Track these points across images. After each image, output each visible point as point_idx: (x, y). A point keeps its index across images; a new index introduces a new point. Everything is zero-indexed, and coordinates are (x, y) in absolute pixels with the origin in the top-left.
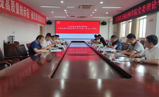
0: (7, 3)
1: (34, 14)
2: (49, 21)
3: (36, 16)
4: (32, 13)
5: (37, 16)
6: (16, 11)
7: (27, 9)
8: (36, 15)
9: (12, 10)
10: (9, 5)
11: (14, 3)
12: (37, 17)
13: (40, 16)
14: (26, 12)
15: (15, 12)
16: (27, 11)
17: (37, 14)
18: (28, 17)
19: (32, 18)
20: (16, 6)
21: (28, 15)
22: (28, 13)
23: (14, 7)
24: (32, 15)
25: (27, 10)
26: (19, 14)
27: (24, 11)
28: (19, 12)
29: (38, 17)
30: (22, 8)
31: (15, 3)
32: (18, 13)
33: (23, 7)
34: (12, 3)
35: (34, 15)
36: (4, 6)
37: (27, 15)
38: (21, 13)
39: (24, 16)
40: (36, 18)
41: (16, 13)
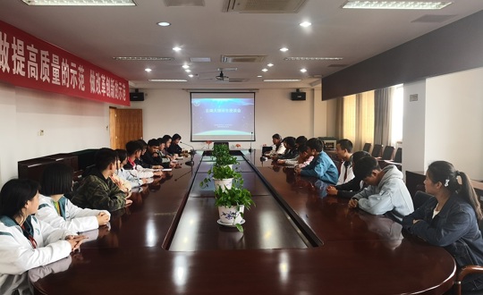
0: (31, 59)
1: (96, 79)
2: (137, 90)
3: (101, 82)
4: (92, 76)
5: (105, 82)
6: (51, 77)
7: (78, 66)
8: (101, 79)
9: (43, 76)
10: (36, 65)
11: (47, 57)
12: (103, 84)
13: (113, 81)
14: (77, 76)
15: (49, 80)
16: (78, 72)
17: (103, 77)
18: (83, 89)
19: (93, 89)
20: (52, 65)
21: (82, 82)
22: (82, 76)
23: (48, 66)
24: (92, 82)
25: (79, 69)
26: (59, 84)
27: (71, 74)
28: (60, 78)
29: (107, 84)
30: (68, 66)
31: (50, 57)
32: (56, 81)
33: (69, 64)
34: (42, 58)
35: (97, 81)
36: (23, 70)
37: (79, 83)
38: (64, 82)
39: (71, 86)
40: (101, 89)
41: (53, 82)
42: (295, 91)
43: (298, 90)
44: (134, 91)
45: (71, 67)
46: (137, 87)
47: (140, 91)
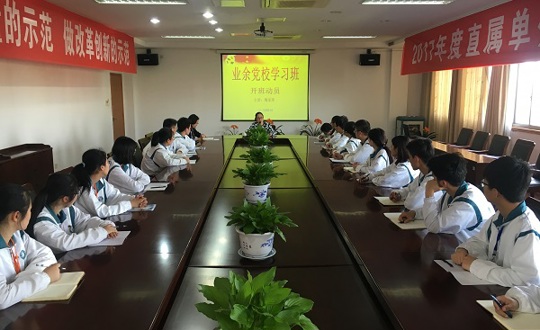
1: (76, 33)
2: (149, 50)
3: (85, 38)
4: (68, 30)
5: (93, 38)
7: (38, 13)
8: (86, 35)
12: (89, 41)
13: (106, 38)
14: (38, 29)
17: (89, 32)
18: (50, 49)
19: (69, 49)
21: (47, 38)
22: (48, 29)
24: (68, 39)
25: (42, 17)
26: (1, 40)
27: (24, 26)
29: (96, 42)
30: (17, 12)
33: (20, 8)
35: (77, 37)
37: (41, 39)
38: (10, 37)
39: (25, 45)
40: (85, 49)
42: (365, 52)
43: (369, 51)
44: (144, 52)
45: (23, 14)
46: (148, 45)
47: (153, 52)
